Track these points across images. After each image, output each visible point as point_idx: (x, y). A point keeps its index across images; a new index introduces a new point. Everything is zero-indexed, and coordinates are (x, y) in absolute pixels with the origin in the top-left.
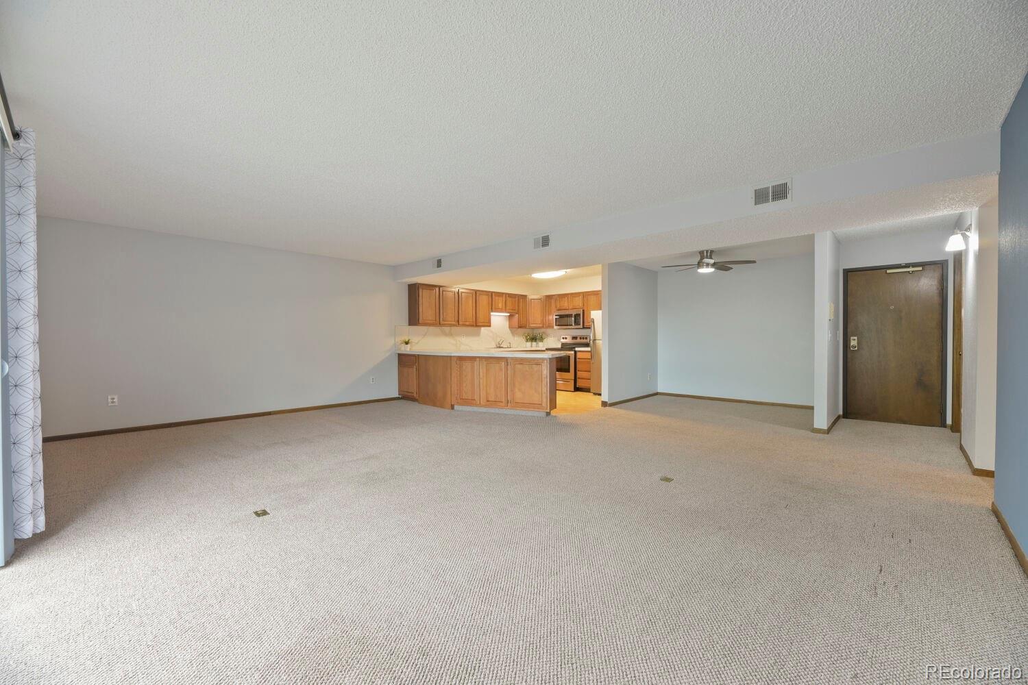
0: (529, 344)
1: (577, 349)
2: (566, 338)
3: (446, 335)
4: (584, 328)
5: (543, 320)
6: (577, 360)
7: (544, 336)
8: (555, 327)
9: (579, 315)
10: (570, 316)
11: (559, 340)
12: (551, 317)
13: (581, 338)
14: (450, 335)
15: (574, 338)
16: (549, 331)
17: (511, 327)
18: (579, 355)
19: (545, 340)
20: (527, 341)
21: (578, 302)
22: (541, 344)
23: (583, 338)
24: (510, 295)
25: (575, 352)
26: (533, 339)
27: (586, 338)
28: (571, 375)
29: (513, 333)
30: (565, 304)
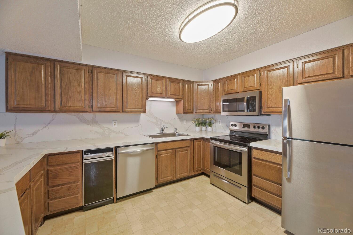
0: (198, 129)
1: (252, 144)
2: (235, 125)
3: (86, 122)
4: (261, 114)
5: (210, 107)
6: (253, 160)
7: (213, 121)
8: (223, 113)
9: (254, 98)
10: (242, 100)
11: (228, 126)
12: (219, 104)
13: (255, 127)
14: (94, 122)
15: (247, 126)
16: (217, 116)
17: (177, 113)
18: (255, 153)
19: (214, 125)
20: (196, 126)
21: (254, 80)
22: (209, 129)
23: (259, 128)
24: (172, 80)
25: (250, 149)
26: (203, 123)
27: (263, 128)
28: (243, 179)
29: (181, 119)
30: (235, 85)
